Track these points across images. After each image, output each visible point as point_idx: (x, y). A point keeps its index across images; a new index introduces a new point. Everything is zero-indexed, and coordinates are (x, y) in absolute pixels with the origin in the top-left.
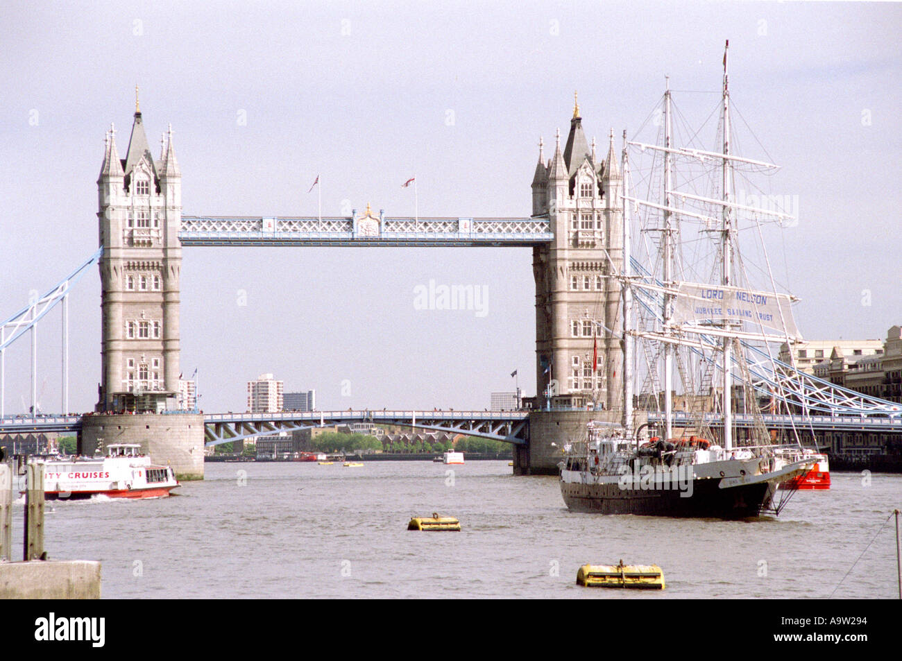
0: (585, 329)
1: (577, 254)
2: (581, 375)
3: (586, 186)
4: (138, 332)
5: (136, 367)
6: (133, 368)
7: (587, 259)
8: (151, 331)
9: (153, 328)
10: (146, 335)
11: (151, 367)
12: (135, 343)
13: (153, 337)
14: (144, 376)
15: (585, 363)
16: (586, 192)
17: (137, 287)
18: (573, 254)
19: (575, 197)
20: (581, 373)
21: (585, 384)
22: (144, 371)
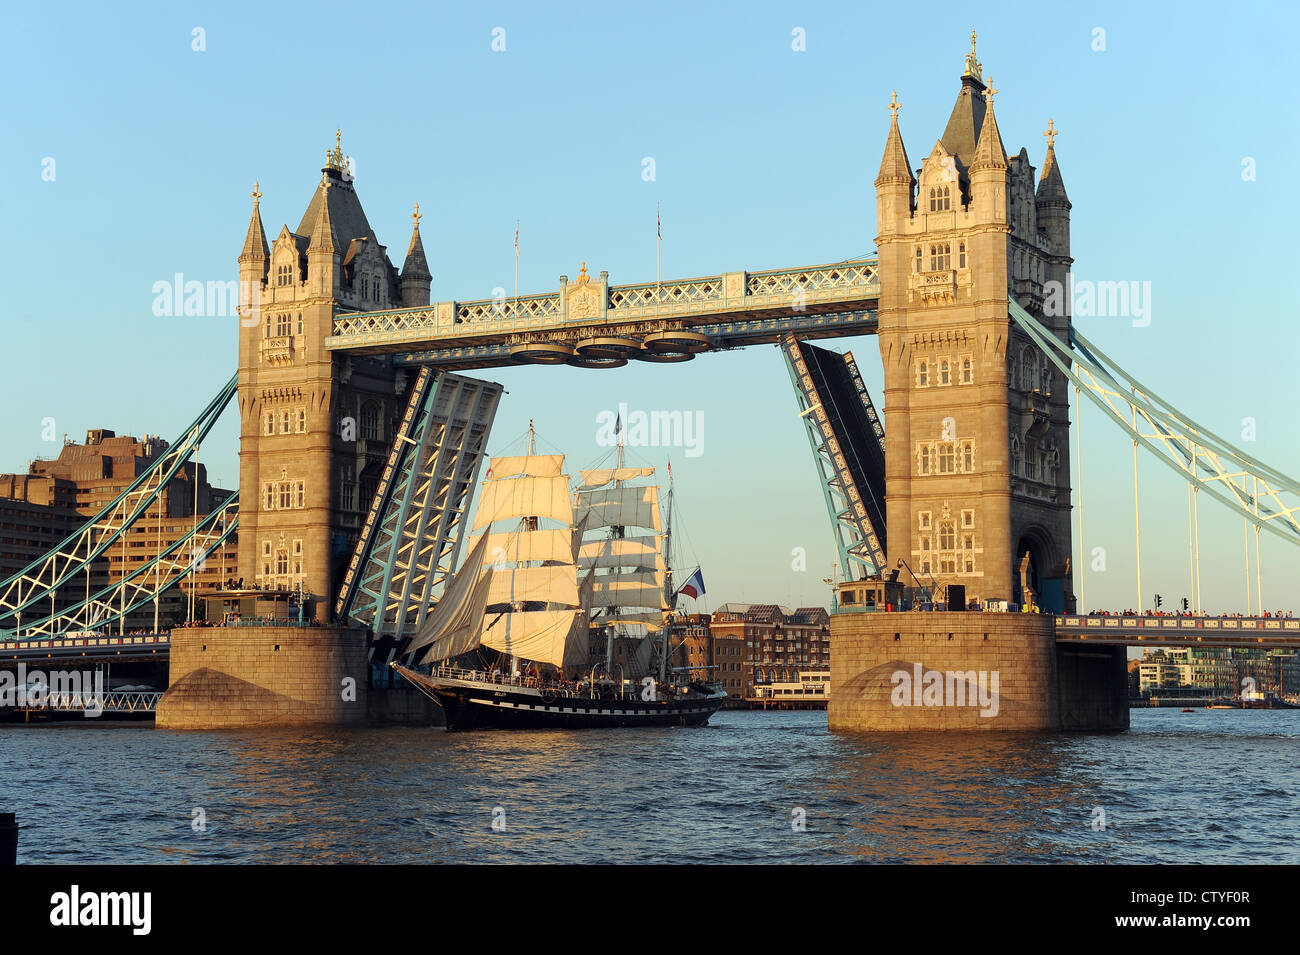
0: (943, 459)
1: (922, 319)
2: (935, 547)
3: (940, 189)
4: (278, 500)
5: (273, 554)
6: (270, 555)
7: (940, 326)
8: (293, 496)
9: (296, 492)
10: (288, 505)
11: (291, 554)
12: (272, 516)
13: (296, 507)
14: (282, 568)
15: (941, 524)
16: (940, 202)
17: (277, 429)
18: (917, 319)
19: (919, 212)
20: (935, 542)
21: (943, 564)
22: (283, 561)
